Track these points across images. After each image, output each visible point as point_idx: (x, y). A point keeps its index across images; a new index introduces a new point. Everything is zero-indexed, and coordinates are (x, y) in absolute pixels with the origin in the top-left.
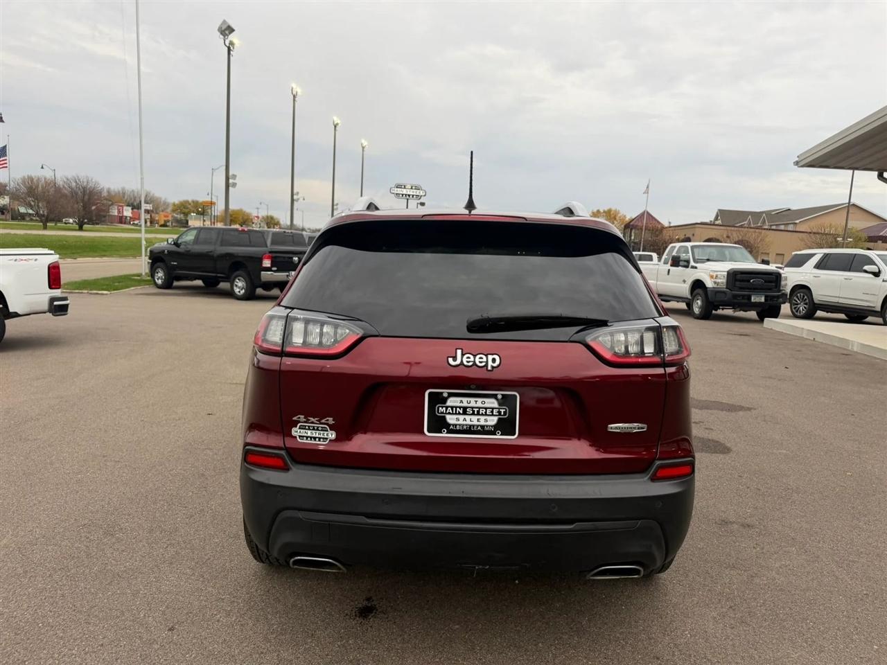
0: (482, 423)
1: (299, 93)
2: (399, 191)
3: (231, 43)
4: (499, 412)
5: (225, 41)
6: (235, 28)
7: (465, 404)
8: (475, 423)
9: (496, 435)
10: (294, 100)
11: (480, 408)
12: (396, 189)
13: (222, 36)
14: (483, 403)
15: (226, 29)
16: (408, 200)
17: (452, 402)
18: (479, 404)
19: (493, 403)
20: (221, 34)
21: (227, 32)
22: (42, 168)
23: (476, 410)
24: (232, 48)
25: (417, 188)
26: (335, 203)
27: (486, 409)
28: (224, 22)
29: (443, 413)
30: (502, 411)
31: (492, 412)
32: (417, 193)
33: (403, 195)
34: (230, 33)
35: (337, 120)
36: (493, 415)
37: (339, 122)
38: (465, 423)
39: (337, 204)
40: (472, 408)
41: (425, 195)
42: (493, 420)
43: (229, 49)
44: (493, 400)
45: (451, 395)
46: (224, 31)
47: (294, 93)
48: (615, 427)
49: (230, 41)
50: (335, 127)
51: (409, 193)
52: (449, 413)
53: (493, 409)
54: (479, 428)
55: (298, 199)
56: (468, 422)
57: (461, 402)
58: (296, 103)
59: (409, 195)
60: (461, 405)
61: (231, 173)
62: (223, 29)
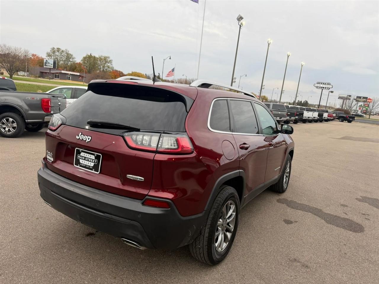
0: (89, 165)
1: (271, 43)
2: (319, 85)
3: (241, 24)
4: (95, 161)
5: (239, 23)
6: (243, 17)
7: (85, 156)
8: (87, 164)
9: (92, 170)
10: (269, 46)
11: (89, 158)
12: (317, 84)
13: (238, 21)
14: (90, 156)
15: (240, 18)
16: (322, 89)
17: (82, 154)
18: (89, 157)
19: (93, 157)
20: (238, 20)
21: (240, 19)
22: (183, 75)
23: (88, 159)
24: (241, 26)
25: (329, 84)
26: (283, 90)
27: (91, 159)
28: (240, 15)
29: (79, 158)
30: (96, 161)
31: (92, 161)
32: (328, 86)
33: (320, 87)
34: (242, 19)
35: (289, 53)
36: (92, 162)
37: (290, 54)
38: (84, 163)
39: (284, 91)
40: (87, 158)
41: (332, 88)
42: (92, 164)
43: (240, 26)
44: (93, 156)
45: (82, 151)
46: (239, 19)
47: (269, 43)
48: (129, 176)
49: (241, 23)
50: (288, 56)
51: (323, 86)
52: (81, 159)
53: (93, 159)
54: (88, 167)
55: (264, 88)
56: (85, 164)
57: (84, 155)
58: (269, 47)
59: (323, 88)
60: (84, 156)
61: (234, 77)
62: (239, 18)
